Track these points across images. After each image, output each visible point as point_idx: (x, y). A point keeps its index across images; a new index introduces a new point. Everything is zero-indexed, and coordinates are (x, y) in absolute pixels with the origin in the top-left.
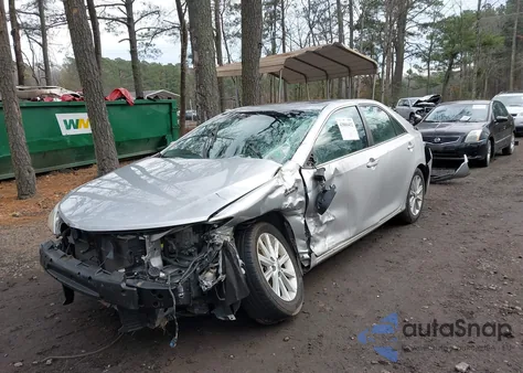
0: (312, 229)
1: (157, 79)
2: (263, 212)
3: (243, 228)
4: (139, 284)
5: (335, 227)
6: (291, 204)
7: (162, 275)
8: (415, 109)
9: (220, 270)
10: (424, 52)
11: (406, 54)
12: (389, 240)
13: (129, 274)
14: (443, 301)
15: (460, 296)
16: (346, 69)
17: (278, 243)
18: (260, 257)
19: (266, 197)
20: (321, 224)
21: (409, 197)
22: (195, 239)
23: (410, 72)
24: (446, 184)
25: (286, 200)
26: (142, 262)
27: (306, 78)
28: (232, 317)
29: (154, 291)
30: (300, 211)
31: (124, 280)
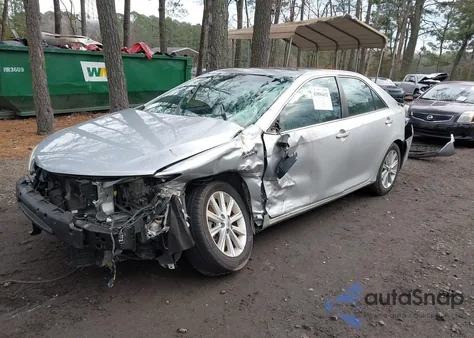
0: (269, 192)
1: (186, 38)
2: (216, 172)
3: (196, 185)
4: (86, 226)
5: (295, 192)
6: (249, 167)
7: (109, 220)
8: (420, 86)
9: (165, 222)
10: (439, 31)
11: (421, 31)
12: (354, 210)
13: (80, 215)
14: (386, 274)
15: (404, 273)
16: (356, 42)
17: (232, 202)
18: (209, 214)
19: (220, 158)
20: (280, 188)
21: (381, 170)
22: (146, 190)
23: (423, 49)
24: (428, 161)
25: (244, 162)
26: (93, 206)
27: (317, 47)
28: (172, 266)
29: (97, 234)
30: (258, 175)
31: (74, 221)
